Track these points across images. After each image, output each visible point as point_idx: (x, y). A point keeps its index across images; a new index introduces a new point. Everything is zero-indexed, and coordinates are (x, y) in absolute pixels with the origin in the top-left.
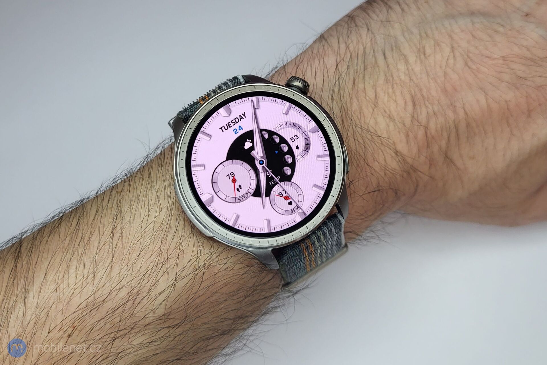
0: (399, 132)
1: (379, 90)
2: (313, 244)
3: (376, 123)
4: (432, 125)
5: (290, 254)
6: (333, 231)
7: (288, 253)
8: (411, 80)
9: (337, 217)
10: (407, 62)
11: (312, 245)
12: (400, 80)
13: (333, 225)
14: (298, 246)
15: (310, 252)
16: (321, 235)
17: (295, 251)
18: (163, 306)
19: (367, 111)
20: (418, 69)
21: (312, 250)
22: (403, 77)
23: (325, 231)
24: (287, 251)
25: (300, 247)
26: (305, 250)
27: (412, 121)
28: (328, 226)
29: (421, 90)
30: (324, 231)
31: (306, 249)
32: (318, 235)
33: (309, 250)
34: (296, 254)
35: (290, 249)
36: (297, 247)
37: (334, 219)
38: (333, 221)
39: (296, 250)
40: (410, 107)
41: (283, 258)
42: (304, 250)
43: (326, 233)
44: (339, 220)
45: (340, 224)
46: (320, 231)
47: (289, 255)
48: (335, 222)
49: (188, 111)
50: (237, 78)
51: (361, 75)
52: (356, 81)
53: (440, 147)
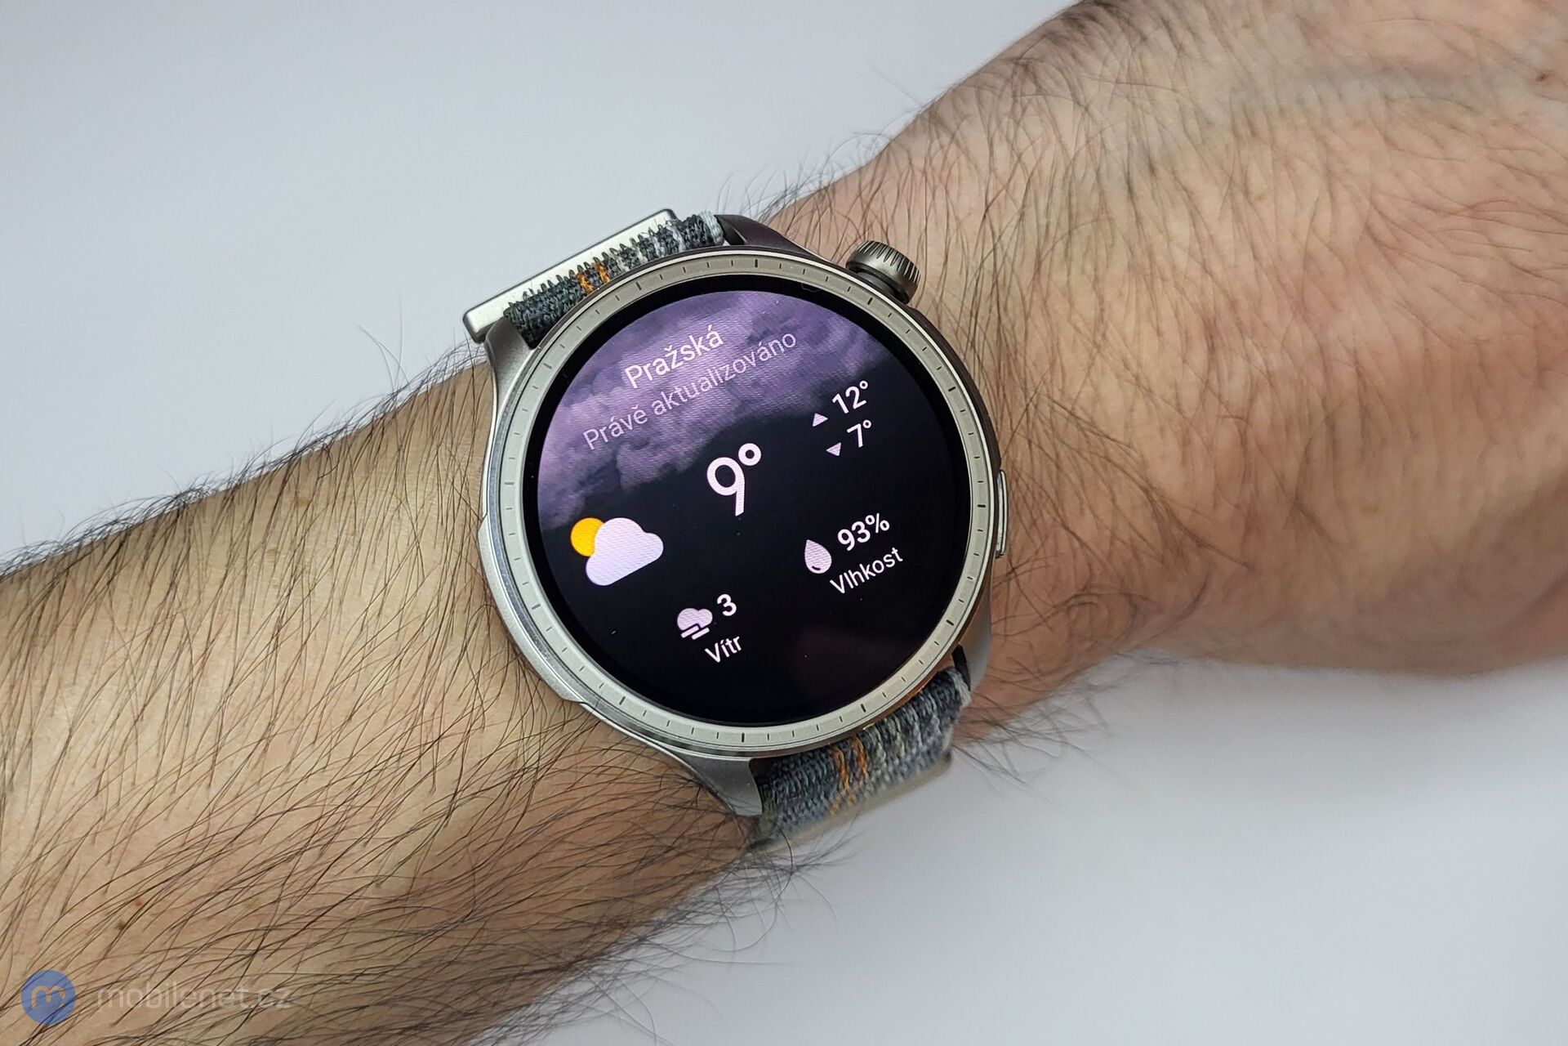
0: (1162, 430)
1: (1109, 295)
2: (870, 753)
3: (1097, 399)
4: (1262, 413)
5: (800, 777)
6: (932, 722)
7: (793, 773)
8: (1206, 269)
9: (952, 684)
10: (1195, 214)
11: (868, 758)
12: (1174, 268)
13: (935, 707)
14: (827, 757)
15: (857, 775)
16: (897, 730)
17: (816, 772)
19: (1073, 359)
20: (1225, 234)
21: (865, 771)
22: (1182, 260)
23: (911, 720)
24: (792, 766)
25: (830, 759)
26: (843, 772)
27: (1202, 399)
28: (921, 707)
29: (1233, 304)
30: (906, 720)
31: (848, 768)
32: (887, 731)
33: (857, 770)
34: (818, 778)
35: (800, 763)
36: (822, 759)
37: (940, 689)
38: (939, 693)
39: (817, 767)
40: (1199, 356)
41: (777, 786)
42: (840, 771)
43: (912, 728)
44: (957, 693)
45: (958, 702)
46: (897, 720)
47: (796, 778)
48: (942, 696)
49: (540, 305)
50: (701, 222)
51: (1060, 246)
52: (1046, 263)
53: (1281, 478)
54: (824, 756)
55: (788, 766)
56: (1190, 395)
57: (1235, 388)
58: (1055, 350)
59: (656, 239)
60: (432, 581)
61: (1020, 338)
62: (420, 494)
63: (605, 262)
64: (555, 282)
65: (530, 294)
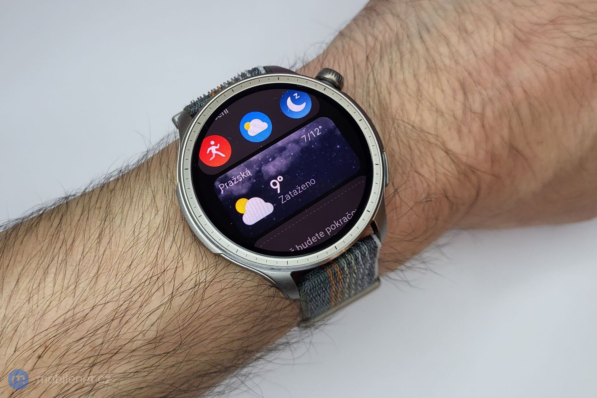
0: (449, 129)
1: (421, 80)
2: (342, 270)
3: (422, 121)
4: (489, 113)
5: (313, 280)
6: (366, 255)
7: (311, 279)
8: (457, 63)
9: (373, 239)
10: (448, 43)
11: (341, 272)
13: (367, 248)
14: (324, 272)
15: (338, 280)
16: (352, 259)
17: (320, 278)
18: (154, 328)
19: (411, 107)
21: (341, 278)
22: (447, 62)
23: (357, 255)
24: (310, 276)
25: (325, 273)
26: (331, 277)
27: (464, 113)
28: (361, 249)
29: (470, 74)
30: (355, 255)
31: (333, 276)
32: (348, 260)
33: (337, 277)
34: (321, 281)
35: (313, 274)
36: (322, 273)
37: (368, 241)
38: (368, 243)
39: (321, 276)
40: (460, 96)
41: (304, 284)
42: (330, 277)
43: (358, 258)
44: (375, 242)
45: (376, 247)
46: (351, 255)
47: (312, 281)
48: (369, 244)
49: (197, 105)
50: (258, 69)
51: (398, 65)
52: (394, 72)
53: (502, 138)
54: (323, 271)
55: (308, 276)
56: (459, 113)
57: (477, 106)
58: (403, 104)
59: (240, 77)
60: (161, 213)
61: (388, 101)
62: (156, 182)
63: (221, 87)
64: (203, 97)
65: (193, 102)
